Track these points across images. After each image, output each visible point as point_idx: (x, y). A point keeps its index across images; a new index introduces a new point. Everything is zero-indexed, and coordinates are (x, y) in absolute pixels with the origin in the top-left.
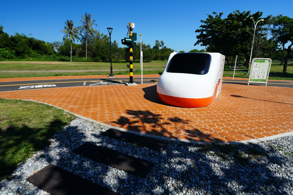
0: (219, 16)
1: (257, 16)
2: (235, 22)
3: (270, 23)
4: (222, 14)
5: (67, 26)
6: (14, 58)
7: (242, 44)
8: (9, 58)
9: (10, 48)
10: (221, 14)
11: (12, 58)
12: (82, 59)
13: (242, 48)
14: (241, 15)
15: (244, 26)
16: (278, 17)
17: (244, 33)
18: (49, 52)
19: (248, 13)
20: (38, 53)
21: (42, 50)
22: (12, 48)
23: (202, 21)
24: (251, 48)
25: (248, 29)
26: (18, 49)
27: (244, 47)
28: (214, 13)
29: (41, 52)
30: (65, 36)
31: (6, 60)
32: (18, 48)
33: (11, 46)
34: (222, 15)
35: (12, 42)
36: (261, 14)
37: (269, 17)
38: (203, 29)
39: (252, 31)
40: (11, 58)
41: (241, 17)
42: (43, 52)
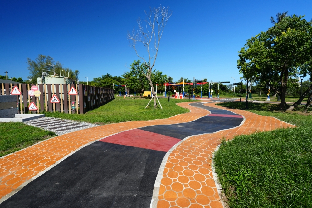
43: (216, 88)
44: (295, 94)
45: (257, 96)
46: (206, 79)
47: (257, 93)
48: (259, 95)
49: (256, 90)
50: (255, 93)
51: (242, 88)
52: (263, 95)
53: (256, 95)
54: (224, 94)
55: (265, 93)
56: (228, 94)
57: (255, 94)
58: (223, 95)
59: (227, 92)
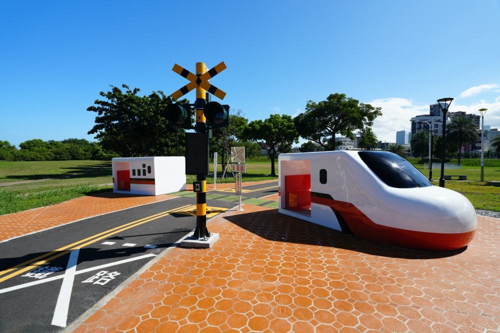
0: (133, 93)
4: (138, 90)
10: (136, 90)
23: (102, 94)
28: (124, 86)
34: (138, 92)
38: (105, 107)
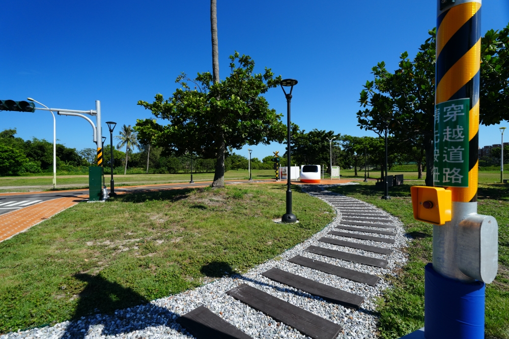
1: (330, 133)
2: (316, 138)
3: (340, 140)
5: (123, 132)
6: (40, 172)
7: (322, 153)
8: (35, 172)
9: (34, 158)
10: (303, 131)
11: (39, 172)
12: (131, 171)
13: (323, 156)
14: (319, 132)
15: (322, 142)
16: (345, 136)
17: (323, 146)
18: (84, 163)
19: (324, 132)
20: (70, 164)
21: (75, 160)
22: (36, 158)
24: (330, 156)
25: (326, 143)
26: (48, 160)
27: (325, 156)
29: (73, 163)
30: (120, 143)
31: (32, 175)
32: (47, 158)
33: (36, 155)
35: (39, 151)
36: (333, 133)
37: (339, 135)
39: (329, 145)
40: (36, 173)
41: (319, 134)
42: (76, 162)
43: (43, 156)
44: (199, 166)
45: (142, 172)
46: (14, 132)
47: (142, 167)
48: (146, 170)
49: (140, 161)
50: (139, 167)
51: (112, 156)
52: (152, 170)
53: (141, 170)
54: (68, 170)
55: (155, 165)
56: (79, 168)
57: (139, 169)
58: (65, 172)
59: (78, 165)
